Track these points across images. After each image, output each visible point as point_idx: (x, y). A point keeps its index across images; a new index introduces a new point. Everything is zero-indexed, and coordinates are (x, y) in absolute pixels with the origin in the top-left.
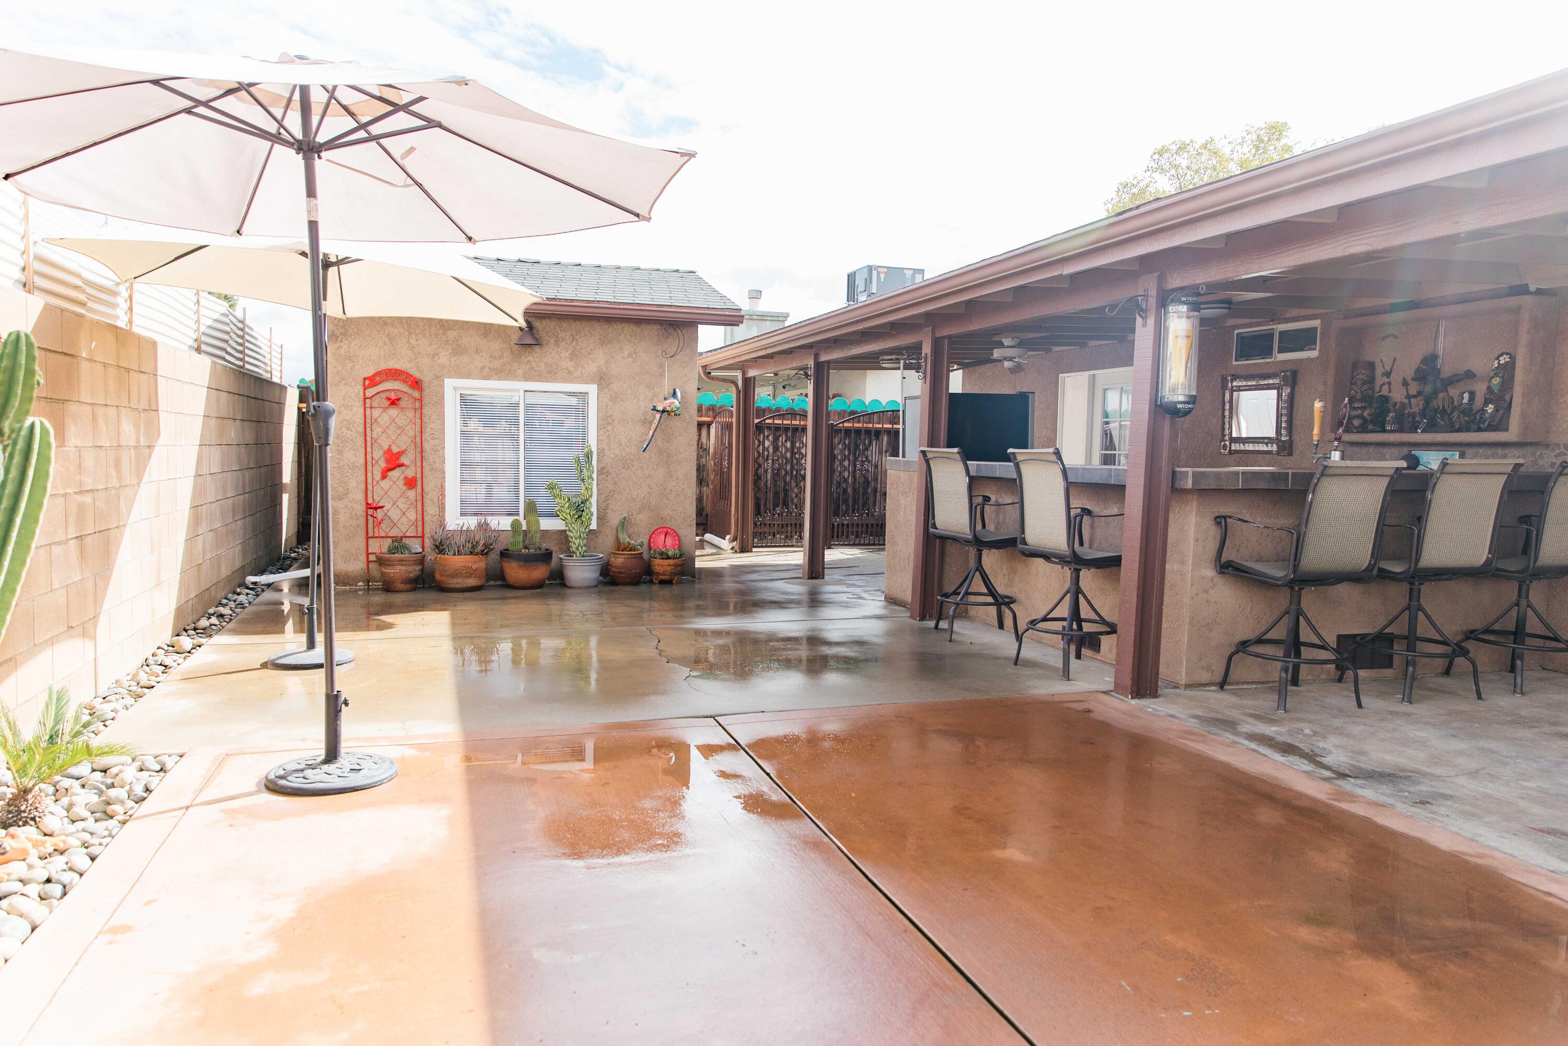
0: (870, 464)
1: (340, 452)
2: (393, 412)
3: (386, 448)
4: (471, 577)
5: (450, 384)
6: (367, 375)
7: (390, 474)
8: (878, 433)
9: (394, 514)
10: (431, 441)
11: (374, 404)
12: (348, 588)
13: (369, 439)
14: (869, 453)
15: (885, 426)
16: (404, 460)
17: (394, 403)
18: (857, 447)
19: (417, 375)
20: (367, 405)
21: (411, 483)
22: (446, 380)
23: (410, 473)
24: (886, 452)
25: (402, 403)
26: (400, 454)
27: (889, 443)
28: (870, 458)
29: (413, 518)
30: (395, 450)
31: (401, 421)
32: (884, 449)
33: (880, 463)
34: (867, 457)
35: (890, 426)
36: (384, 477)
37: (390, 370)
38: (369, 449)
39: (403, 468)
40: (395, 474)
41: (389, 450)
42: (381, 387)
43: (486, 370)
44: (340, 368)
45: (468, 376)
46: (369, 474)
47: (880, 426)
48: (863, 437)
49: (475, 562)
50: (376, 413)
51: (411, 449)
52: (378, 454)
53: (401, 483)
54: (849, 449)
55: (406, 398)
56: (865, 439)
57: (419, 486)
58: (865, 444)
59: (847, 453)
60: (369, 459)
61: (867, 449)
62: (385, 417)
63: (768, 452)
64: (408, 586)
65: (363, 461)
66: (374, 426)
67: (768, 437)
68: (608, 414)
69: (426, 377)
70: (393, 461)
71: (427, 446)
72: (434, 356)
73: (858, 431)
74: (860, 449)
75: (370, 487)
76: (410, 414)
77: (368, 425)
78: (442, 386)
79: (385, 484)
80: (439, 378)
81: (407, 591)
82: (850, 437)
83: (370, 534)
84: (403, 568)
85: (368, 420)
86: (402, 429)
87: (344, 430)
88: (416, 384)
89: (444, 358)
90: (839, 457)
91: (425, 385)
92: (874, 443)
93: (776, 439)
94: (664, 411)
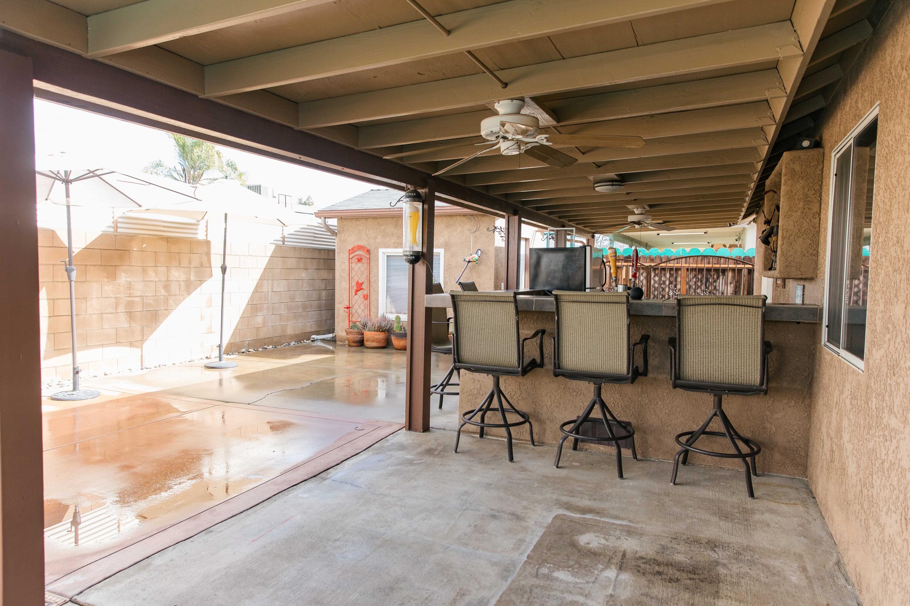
0: (718, 292)
1: (341, 283)
2: (359, 264)
3: (357, 281)
4: (374, 342)
5: (381, 251)
6: (350, 248)
7: (358, 293)
8: (724, 271)
9: (360, 311)
10: (374, 278)
11: (353, 261)
12: (342, 343)
13: (350, 277)
14: (717, 284)
15: (730, 266)
16: (363, 286)
17: (359, 260)
18: (707, 280)
19: (369, 248)
20: (350, 262)
21: (366, 297)
22: (379, 249)
23: (365, 292)
24: (731, 283)
25: (363, 260)
26: (362, 283)
27: (733, 277)
28: (718, 288)
29: (366, 313)
30: (360, 282)
31: (363, 269)
32: (729, 281)
33: (726, 291)
34: (715, 287)
35: (735, 266)
36: (356, 294)
37: (358, 246)
38: (351, 281)
39: (363, 290)
40: (360, 293)
41: (358, 282)
42: (355, 254)
43: (396, 243)
44: (341, 246)
45: (388, 247)
46: (351, 293)
47: (726, 266)
48: (712, 273)
49: (376, 335)
50: (353, 265)
51: (366, 282)
52: (354, 284)
53: (362, 296)
54: (701, 282)
55: (365, 258)
56: (714, 275)
57: (369, 299)
58: (714, 278)
59: (699, 284)
60: (351, 286)
61: (715, 281)
62: (357, 267)
63: (642, 283)
64: (355, 344)
65: (348, 287)
66: (352, 271)
67: (642, 274)
68: (450, 263)
69: (372, 248)
70: (359, 286)
71: (372, 280)
72: (376, 238)
73: (709, 270)
74: (710, 282)
75: (351, 298)
76: (366, 265)
77: (350, 271)
78: (378, 252)
79: (356, 297)
80: (377, 249)
81: (355, 346)
82: (702, 274)
83: (351, 320)
84: (352, 336)
85: (350, 268)
86: (363, 272)
87: (342, 273)
88: (368, 251)
89: (379, 240)
90: (694, 287)
91: (371, 252)
92: (721, 277)
93: (649, 275)
94: (469, 262)
